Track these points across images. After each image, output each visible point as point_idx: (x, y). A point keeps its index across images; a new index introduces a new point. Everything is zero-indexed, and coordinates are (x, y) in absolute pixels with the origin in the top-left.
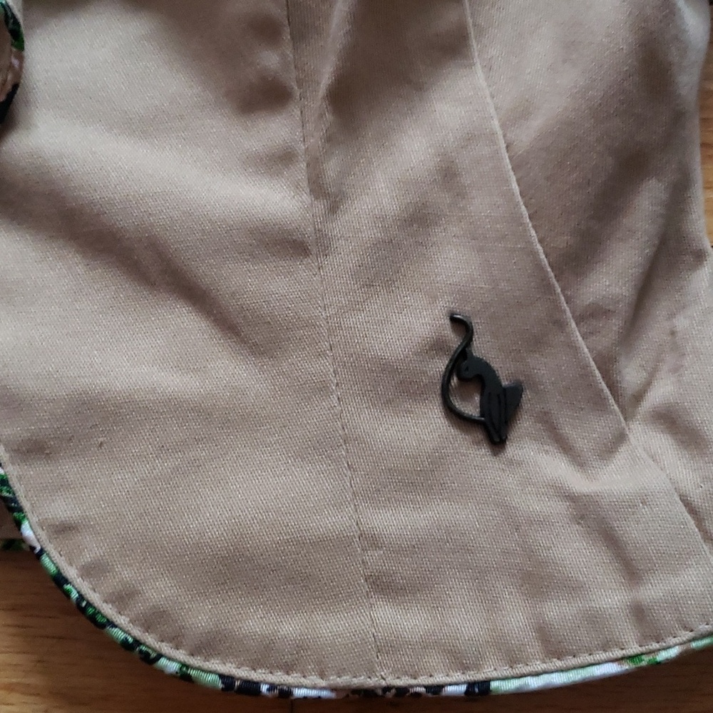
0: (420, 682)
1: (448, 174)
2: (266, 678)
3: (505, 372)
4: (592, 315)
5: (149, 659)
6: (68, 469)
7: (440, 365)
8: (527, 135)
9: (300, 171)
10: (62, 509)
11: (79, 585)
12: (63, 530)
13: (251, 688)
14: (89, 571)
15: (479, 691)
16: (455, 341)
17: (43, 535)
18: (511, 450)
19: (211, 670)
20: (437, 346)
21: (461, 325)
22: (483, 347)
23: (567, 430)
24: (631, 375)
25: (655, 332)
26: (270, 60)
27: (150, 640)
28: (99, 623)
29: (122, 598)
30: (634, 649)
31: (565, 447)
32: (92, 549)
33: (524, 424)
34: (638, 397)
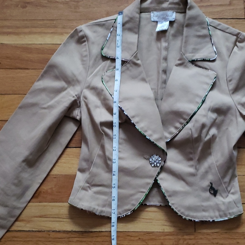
0: (208, 220)
1: (210, 167)
2: (193, 219)
3: (216, 189)
4: (225, 183)
5: (182, 217)
6: (173, 198)
7: (209, 188)
8: (218, 163)
9: (194, 167)
10: (173, 202)
11: (175, 209)
12: (173, 204)
13: (191, 220)
14: (175, 208)
15: (213, 221)
16: (210, 185)
17: (171, 204)
18: (217, 197)
19: (188, 218)
20: (209, 186)
21: (211, 183)
22: (213, 186)
24: (229, 189)
25: (232, 184)
26: (191, 156)
27: (182, 215)
28: (177, 213)
29: (179, 211)
30: (229, 217)
31: (222, 196)
32: (176, 206)
33: (218, 194)
34: (230, 191)
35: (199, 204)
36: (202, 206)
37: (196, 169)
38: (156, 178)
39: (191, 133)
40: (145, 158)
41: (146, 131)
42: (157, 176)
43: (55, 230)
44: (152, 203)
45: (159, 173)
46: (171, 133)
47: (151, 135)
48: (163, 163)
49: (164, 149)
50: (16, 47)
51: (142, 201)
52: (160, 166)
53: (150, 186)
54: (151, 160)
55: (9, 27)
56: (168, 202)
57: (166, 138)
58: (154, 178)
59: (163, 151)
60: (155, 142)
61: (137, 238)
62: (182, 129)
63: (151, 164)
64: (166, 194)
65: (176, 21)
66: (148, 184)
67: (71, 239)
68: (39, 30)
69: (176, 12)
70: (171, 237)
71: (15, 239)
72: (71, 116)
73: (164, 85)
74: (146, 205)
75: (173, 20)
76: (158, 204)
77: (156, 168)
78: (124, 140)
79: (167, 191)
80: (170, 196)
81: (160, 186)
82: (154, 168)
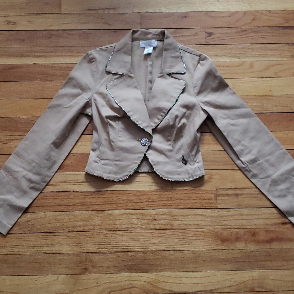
0: (180, 180)
1: (182, 146)
2: (171, 180)
3: (186, 160)
4: (192, 155)
5: (163, 178)
6: (157, 166)
7: (182, 159)
8: (187, 143)
9: (171, 146)
10: (157, 169)
11: (158, 174)
12: (157, 170)
13: (169, 180)
15: (185, 181)
16: (183, 157)
17: (155, 170)
18: (187, 165)
19: (167, 179)
20: (181, 158)
21: (183, 156)
22: (185, 158)
23: (191, 164)
24: (195, 160)
25: (197, 156)
26: (169, 138)
27: (163, 177)
28: (159, 176)
29: (161, 174)
30: (195, 177)
31: (190, 165)
32: (159, 171)
33: (188, 163)
34: (196, 161)
35: (174, 170)
36: (177, 171)
37: (173, 146)
38: (145, 153)
39: (168, 122)
40: (138, 141)
41: (137, 121)
42: (146, 152)
43: (75, 190)
44: (143, 171)
45: (147, 150)
46: (155, 123)
47: (141, 124)
48: (150, 143)
49: (150, 133)
50: (45, 66)
51: (136, 169)
52: (148, 145)
53: (142, 159)
54: (141, 141)
55: (40, 52)
56: (153, 169)
57: (152, 126)
58: (144, 154)
59: (150, 134)
60: (144, 129)
61: (133, 194)
62: (162, 120)
63: (142, 144)
64: (151, 164)
65: (157, 47)
66: (140, 157)
67: (86, 197)
68: (61, 54)
69: (157, 41)
70: (156, 193)
71: (47, 198)
72: (85, 113)
73: (150, 91)
74: (139, 172)
75: (156, 46)
76: (147, 171)
77: (146, 147)
78: (123, 128)
79: (153, 162)
80: (154, 165)
81: (148, 159)
82: (144, 147)
